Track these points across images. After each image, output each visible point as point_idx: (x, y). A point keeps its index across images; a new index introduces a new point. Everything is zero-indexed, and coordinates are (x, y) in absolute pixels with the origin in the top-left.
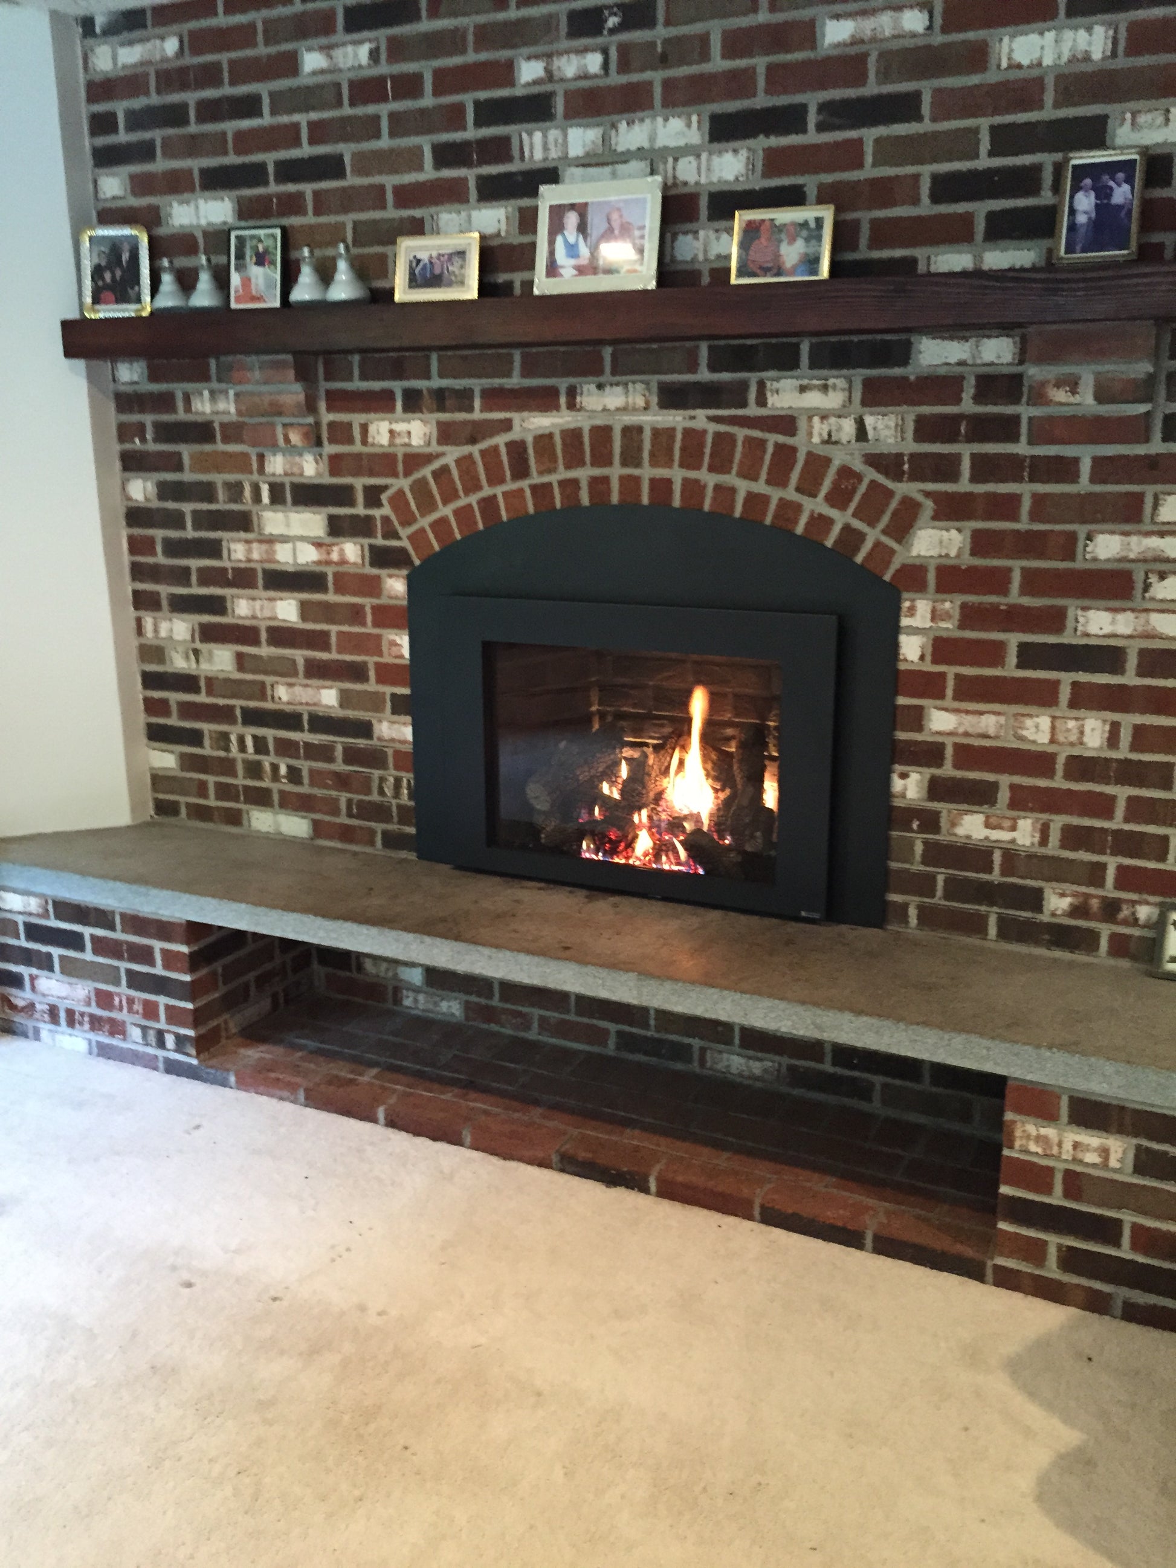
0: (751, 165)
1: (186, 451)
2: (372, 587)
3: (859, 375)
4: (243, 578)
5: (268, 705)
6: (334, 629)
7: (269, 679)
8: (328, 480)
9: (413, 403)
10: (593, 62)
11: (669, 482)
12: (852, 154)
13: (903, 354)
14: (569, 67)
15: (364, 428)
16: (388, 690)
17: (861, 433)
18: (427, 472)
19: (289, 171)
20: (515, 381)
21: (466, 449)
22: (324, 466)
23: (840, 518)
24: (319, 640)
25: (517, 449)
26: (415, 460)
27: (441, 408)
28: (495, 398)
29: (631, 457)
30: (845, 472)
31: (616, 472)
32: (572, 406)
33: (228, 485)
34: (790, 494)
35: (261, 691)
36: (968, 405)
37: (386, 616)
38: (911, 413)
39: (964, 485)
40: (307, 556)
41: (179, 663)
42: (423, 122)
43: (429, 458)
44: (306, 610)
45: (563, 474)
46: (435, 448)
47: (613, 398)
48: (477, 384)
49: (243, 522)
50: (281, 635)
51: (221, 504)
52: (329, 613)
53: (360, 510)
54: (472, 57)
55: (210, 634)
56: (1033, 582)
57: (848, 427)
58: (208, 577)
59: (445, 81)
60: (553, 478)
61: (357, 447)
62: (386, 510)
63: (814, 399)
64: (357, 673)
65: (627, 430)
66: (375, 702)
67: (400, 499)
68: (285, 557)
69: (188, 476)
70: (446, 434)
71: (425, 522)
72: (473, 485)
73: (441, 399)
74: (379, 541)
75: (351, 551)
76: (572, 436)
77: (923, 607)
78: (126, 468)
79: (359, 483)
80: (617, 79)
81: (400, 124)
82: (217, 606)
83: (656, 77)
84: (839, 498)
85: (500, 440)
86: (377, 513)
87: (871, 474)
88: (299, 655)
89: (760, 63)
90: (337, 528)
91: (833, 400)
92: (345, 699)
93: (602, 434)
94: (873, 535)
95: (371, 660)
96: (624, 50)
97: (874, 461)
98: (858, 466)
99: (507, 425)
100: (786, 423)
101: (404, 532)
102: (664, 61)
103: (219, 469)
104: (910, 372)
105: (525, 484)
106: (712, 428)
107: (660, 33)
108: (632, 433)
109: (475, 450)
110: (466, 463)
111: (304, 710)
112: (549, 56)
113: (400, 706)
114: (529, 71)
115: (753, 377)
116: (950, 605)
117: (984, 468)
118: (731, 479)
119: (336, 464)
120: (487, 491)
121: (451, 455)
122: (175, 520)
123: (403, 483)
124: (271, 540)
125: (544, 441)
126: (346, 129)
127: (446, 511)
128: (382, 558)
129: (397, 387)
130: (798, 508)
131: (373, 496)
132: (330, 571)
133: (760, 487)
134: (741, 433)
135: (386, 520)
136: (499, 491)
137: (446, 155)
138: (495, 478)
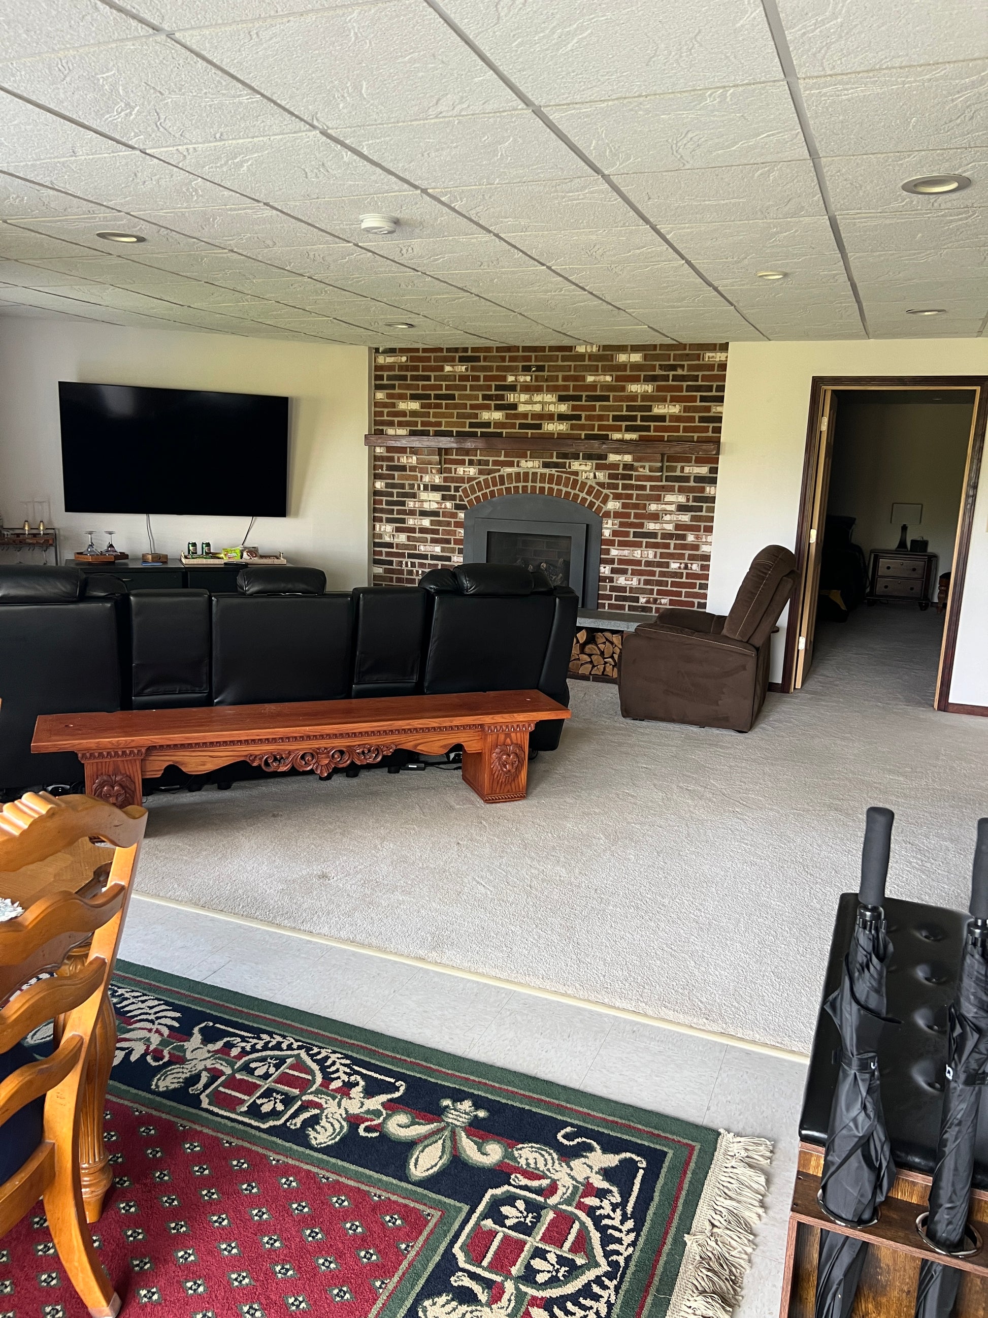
0: (568, 407)
1: (396, 474)
2: (454, 515)
3: (595, 462)
4: (412, 513)
5: (417, 552)
6: (441, 528)
7: (418, 544)
8: (443, 484)
9: (471, 463)
10: (528, 378)
11: (544, 488)
12: (593, 408)
13: (605, 457)
14: (521, 379)
15: (456, 469)
16: (457, 547)
17: (595, 477)
18: (474, 482)
19: (437, 397)
20: (502, 458)
21: (486, 477)
22: (442, 480)
23: (589, 498)
24: (436, 532)
25: (501, 477)
26: (470, 479)
27: (480, 465)
28: (495, 463)
29: (534, 481)
30: (591, 486)
31: (530, 484)
32: (518, 466)
33: (409, 484)
34: (577, 492)
35: (415, 548)
36: (621, 471)
37: (458, 525)
38: (607, 472)
39: (620, 491)
40: (434, 506)
41: (387, 539)
42: (480, 388)
43: (476, 478)
44: (432, 523)
45: (514, 484)
46: (477, 476)
47: (530, 464)
48: (491, 459)
49: (414, 496)
50: (423, 530)
51: (407, 490)
52: (439, 523)
53: (452, 493)
54: (495, 373)
55: (398, 530)
56: (637, 516)
57: (592, 475)
58: (399, 512)
59: (486, 378)
60: (512, 486)
61: (453, 475)
62: (461, 493)
63: (583, 468)
64: (448, 541)
65: (533, 473)
66: (453, 551)
67: (465, 490)
68: (426, 506)
69: (396, 481)
70: (481, 472)
71: (472, 497)
72: (488, 487)
73: (480, 463)
74: (458, 502)
75: (449, 505)
76: (518, 474)
77: (610, 522)
78: (375, 478)
79: (453, 485)
80: (534, 383)
81: (473, 388)
82: (403, 521)
83: (545, 384)
84: (589, 493)
85: (497, 474)
86: (458, 494)
87: (597, 487)
88: (429, 536)
89: (571, 384)
90: (444, 498)
91: (588, 468)
92: (443, 550)
93: (526, 474)
94: (597, 503)
95: (452, 538)
96: (536, 376)
97: (598, 484)
98: (594, 485)
99: (499, 470)
100: (576, 473)
101: (466, 500)
102: (547, 380)
103: (407, 480)
104: (607, 462)
105: (503, 487)
106: (556, 474)
107: (546, 374)
108: (535, 474)
109: (489, 477)
110: (486, 481)
111: (429, 553)
112: (516, 376)
113: (460, 551)
114: (511, 379)
115: (568, 461)
116: (617, 521)
117: (625, 487)
118: (561, 487)
119: (446, 479)
120: (492, 488)
121: (482, 478)
122: (391, 495)
123: (467, 485)
124: (422, 501)
125: (510, 475)
126: (457, 388)
127: (480, 494)
128: (458, 507)
129: (467, 458)
130: (579, 495)
131: (457, 489)
132: (441, 511)
133: (569, 490)
134: (564, 475)
135: (460, 496)
136: (495, 489)
137: (485, 397)
138: (495, 485)
